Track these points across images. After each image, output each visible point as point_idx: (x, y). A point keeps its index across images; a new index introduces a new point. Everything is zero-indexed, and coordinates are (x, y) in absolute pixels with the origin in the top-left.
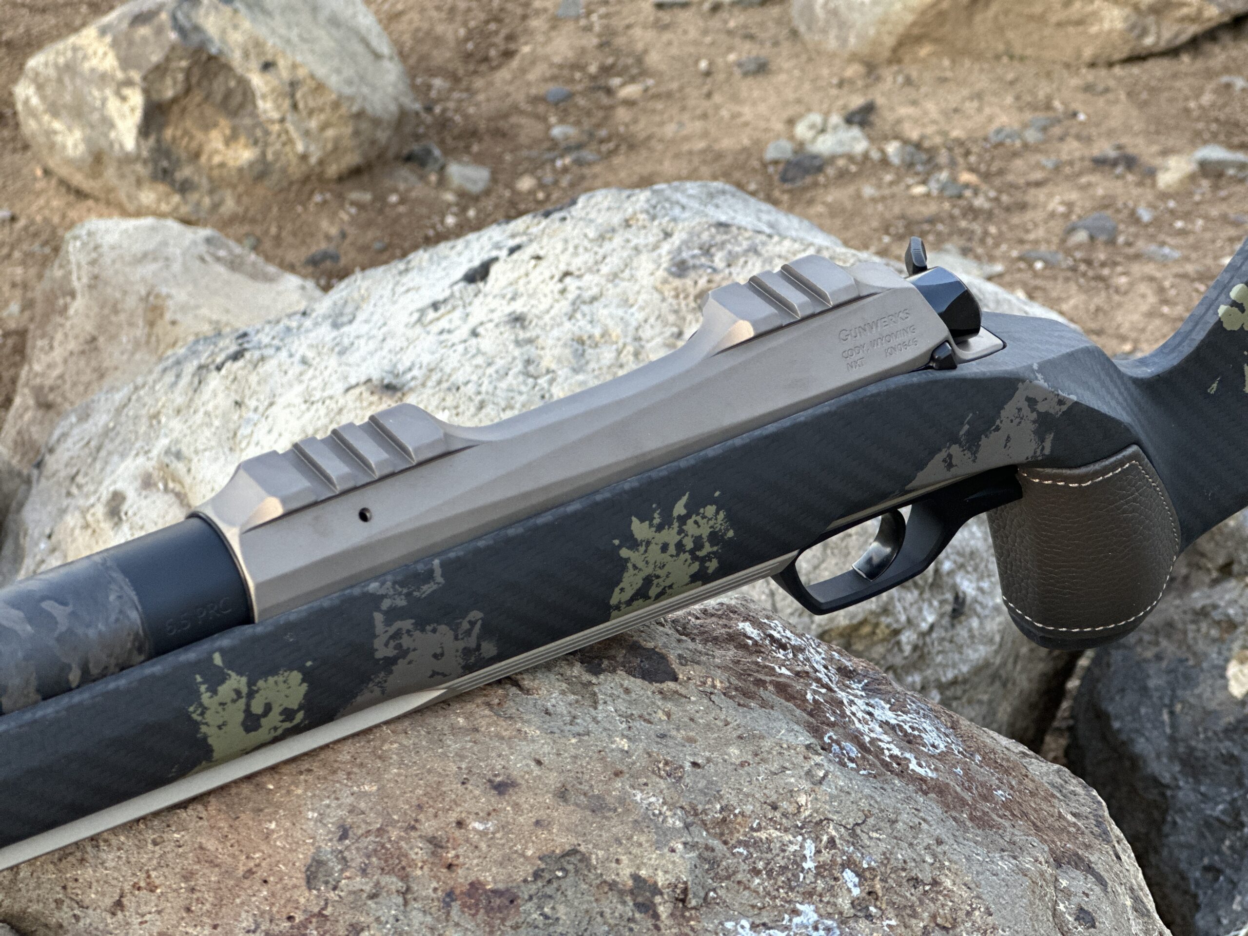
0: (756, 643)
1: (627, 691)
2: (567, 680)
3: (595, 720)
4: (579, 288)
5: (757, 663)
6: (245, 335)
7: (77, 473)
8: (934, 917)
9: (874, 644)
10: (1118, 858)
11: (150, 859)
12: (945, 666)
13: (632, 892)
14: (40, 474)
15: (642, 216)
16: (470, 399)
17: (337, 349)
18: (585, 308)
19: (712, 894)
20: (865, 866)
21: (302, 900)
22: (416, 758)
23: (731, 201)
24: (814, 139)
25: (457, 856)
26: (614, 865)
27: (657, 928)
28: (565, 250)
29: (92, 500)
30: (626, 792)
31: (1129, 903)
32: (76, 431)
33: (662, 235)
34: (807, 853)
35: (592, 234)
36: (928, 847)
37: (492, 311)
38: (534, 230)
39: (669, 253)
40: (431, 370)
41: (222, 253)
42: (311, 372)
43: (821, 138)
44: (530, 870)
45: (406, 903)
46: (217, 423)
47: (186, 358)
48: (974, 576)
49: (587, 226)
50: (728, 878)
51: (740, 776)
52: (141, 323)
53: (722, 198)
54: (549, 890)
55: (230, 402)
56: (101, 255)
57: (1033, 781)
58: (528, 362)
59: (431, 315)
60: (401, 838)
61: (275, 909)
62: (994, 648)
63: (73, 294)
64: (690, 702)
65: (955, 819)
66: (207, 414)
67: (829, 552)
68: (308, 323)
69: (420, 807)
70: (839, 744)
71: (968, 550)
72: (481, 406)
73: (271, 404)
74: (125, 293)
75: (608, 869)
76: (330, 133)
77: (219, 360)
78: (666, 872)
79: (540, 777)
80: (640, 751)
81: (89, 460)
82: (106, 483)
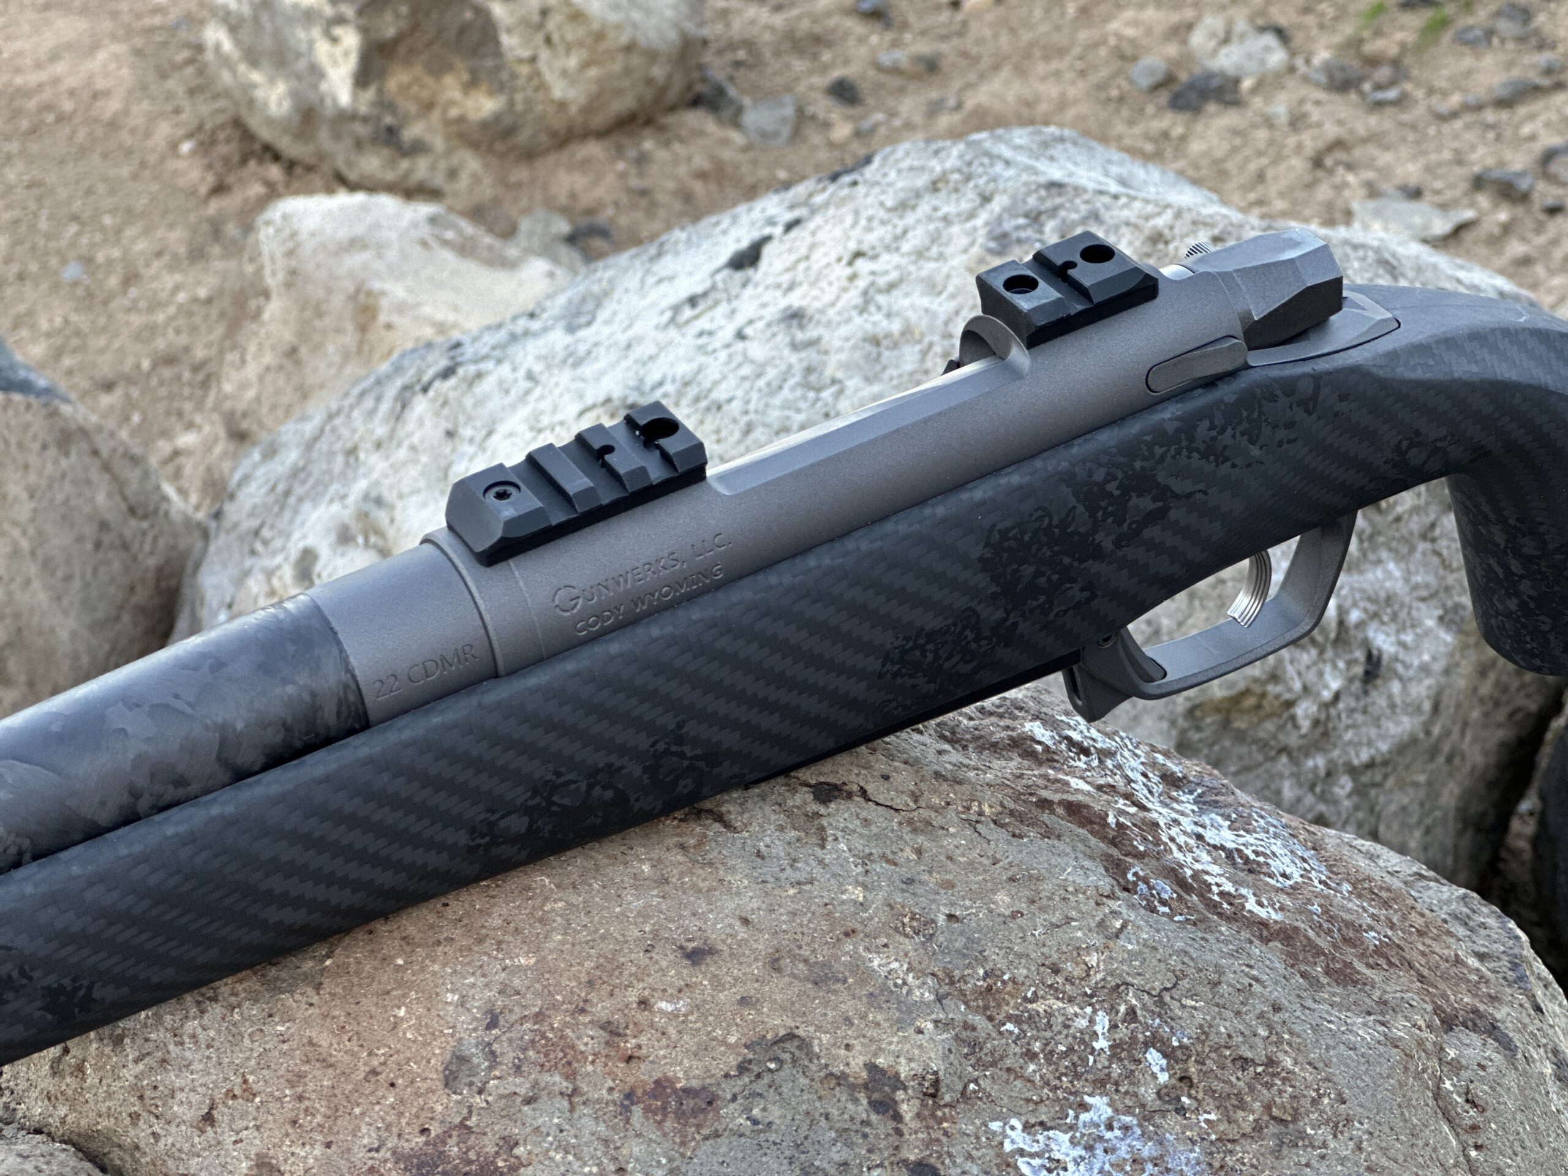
0: (1047, 749)
1: (866, 823)
2: (789, 813)
3: (821, 862)
4: (873, 273)
5: (1045, 777)
6: (458, 345)
7: (262, 526)
8: (1268, 1107)
9: (1262, 720)
10: (1538, 1009)
11: (248, 1059)
12: (1357, 745)
13: (866, 1086)
14: (218, 528)
15: (956, 176)
16: (735, 421)
17: (570, 361)
18: (881, 299)
19: (972, 1086)
20: (1175, 1044)
21: (439, 1108)
22: (585, 920)
23: (1072, 150)
24: (1214, 53)
25: (639, 1047)
26: (843, 1052)
27: (899, 1132)
28: (855, 223)
29: (278, 559)
30: (861, 956)
31: (1548, 1069)
32: (260, 472)
33: (978, 201)
34: (1098, 1028)
35: (889, 203)
36: (1261, 1016)
37: (764, 306)
38: (818, 199)
39: (987, 224)
40: (686, 384)
41: (450, 235)
42: (538, 392)
43: (1224, 51)
44: (733, 1060)
45: (572, 1110)
46: (424, 459)
47: (389, 377)
48: (1393, 627)
49: (883, 192)
50: (994, 1064)
51: (1010, 930)
52: (350, 326)
53: (1060, 147)
54: (759, 1087)
55: (440, 432)
56: (298, 245)
57: (1422, 915)
58: (809, 370)
59: (687, 313)
60: (566, 1024)
61: (404, 1121)
62: (1423, 718)
63: (266, 294)
64: (948, 834)
65: (1303, 975)
66: (413, 448)
67: (1197, 603)
68: (535, 325)
69: (590, 983)
70: (1147, 883)
71: (1382, 594)
72: (749, 429)
73: (490, 433)
74: (329, 291)
75: (836, 1058)
76: (593, 72)
77: (426, 378)
78: (910, 1060)
79: (746, 940)
80: (879, 903)
81: (276, 509)
82: (296, 535)
